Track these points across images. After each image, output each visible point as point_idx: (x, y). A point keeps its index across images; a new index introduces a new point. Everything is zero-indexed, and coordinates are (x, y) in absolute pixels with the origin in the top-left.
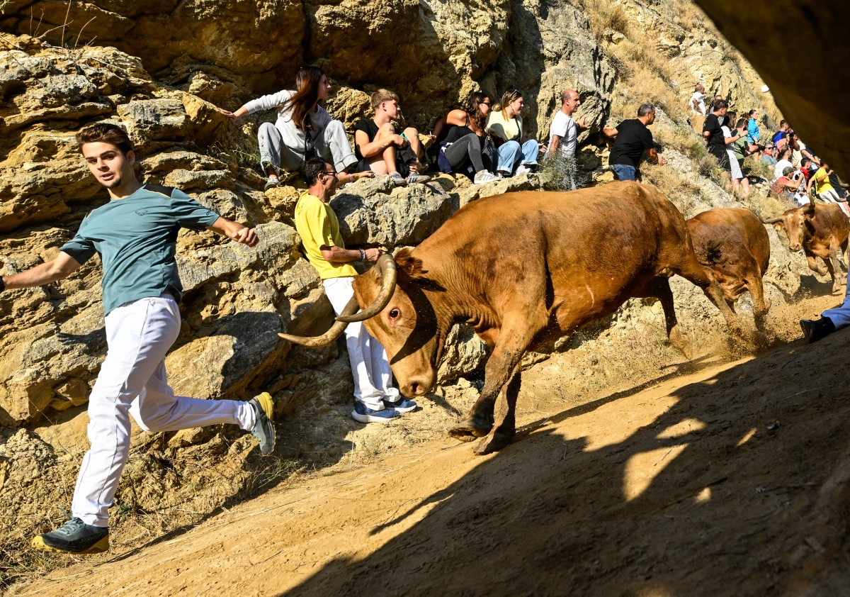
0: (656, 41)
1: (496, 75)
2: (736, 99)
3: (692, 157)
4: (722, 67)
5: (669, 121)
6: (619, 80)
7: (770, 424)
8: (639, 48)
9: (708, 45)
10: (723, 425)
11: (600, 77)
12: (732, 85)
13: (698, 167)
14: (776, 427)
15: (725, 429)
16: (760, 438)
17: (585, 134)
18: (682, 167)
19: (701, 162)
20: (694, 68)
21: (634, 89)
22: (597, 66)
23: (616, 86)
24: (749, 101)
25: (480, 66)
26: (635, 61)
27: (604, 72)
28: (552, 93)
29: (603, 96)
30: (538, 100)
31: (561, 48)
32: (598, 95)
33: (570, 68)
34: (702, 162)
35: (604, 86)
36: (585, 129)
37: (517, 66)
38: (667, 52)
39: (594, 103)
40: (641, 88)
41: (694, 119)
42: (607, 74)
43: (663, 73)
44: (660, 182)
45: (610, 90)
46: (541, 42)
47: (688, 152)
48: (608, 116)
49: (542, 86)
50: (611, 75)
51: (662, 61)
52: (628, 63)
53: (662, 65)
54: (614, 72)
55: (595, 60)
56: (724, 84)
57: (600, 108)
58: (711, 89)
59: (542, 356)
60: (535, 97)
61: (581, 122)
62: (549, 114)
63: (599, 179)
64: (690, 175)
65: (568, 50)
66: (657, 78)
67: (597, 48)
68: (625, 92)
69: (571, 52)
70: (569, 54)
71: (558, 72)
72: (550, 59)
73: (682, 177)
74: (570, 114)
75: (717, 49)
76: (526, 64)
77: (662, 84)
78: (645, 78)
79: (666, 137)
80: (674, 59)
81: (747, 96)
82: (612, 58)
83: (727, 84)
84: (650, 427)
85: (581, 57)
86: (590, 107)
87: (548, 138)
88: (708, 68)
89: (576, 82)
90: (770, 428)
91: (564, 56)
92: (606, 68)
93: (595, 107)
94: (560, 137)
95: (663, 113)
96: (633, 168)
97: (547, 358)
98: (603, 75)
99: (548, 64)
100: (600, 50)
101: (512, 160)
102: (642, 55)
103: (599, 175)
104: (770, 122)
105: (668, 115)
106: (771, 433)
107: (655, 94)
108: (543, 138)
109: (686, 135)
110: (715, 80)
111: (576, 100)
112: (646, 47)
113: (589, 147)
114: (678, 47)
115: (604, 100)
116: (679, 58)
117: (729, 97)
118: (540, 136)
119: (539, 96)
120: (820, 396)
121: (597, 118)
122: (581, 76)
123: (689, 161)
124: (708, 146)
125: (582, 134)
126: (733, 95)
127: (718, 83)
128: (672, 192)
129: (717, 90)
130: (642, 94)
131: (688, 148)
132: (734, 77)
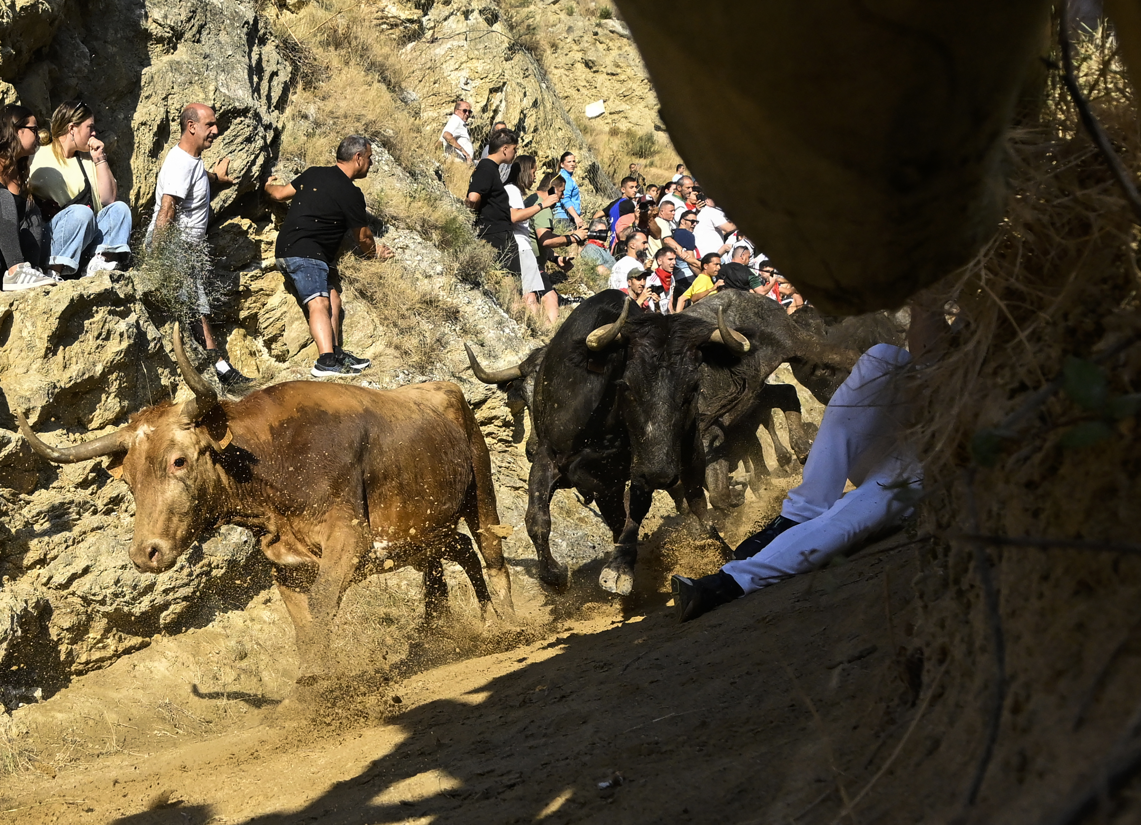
0: (374, 9)
1: (50, 72)
2: (535, 130)
3: (444, 245)
4: (508, 65)
5: (399, 171)
6: (300, 86)
7: (604, 778)
8: (342, 22)
9: (481, 19)
10: (505, 780)
11: (260, 79)
12: (527, 102)
13: (456, 265)
14: (616, 783)
15: (511, 786)
16: (583, 805)
17: (229, 195)
18: (424, 265)
19: (461, 257)
20: (451, 65)
21: (330, 105)
22: (255, 57)
23: (292, 98)
24: (560, 134)
25: (19, 52)
26: (332, 48)
27: (268, 70)
28: (162, 110)
29: (266, 119)
30: (134, 124)
31: (183, 17)
32: (257, 116)
33: (200, 60)
34: (464, 257)
35: (269, 97)
36: (228, 184)
37: (92, 51)
38: (397, 33)
39: (247, 132)
40: (343, 104)
41: (449, 170)
42: (274, 74)
43: (387, 73)
44: (378, 295)
45: (281, 105)
46: (143, 6)
47: (435, 236)
48: (276, 158)
49: (144, 94)
50: (284, 76)
51: (386, 50)
52: (318, 52)
53: (387, 57)
54: (289, 69)
55: (250, 44)
56: (511, 98)
57: (260, 143)
58: (484, 110)
59: (137, 640)
60: (129, 119)
61: (220, 171)
62: (155, 152)
63: (254, 286)
64: (440, 281)
65: (196, 22)
66: (376, 85)
67: (256, 21)
68: (311, 110)
69: (202, 27)
70: (199, 32)
71: (175, 67)
72: (160, 40)
73: (424, 285)
74: (198, 152)
75: (497, 27)
76: (112, 49)
77: (387, 96)
78: (351, 84)
79: (394, 202)
80: (410, 46)
81: (558, 123)
82: (285, 42)
83: (517, 99)
84: (355, 782)
85: (223, 37)
86: (240, 139)
87: (152, 201)
88: (479, 66)
89: (212, 88)
90: (603, 784)
91: (188, 35)
92: (273, 61)
93: (249, 140)
94: (176, 199)
95: (386, 156)
96: (325, 265)
97: (144, 646)
98: (266, 76)
99: (155, 50)
100: (261, 24)
101: (77, 243)
102: (346, 36)
103: (255, 278)
104: (603, 179)
105: (398, 160)
106: (606, 795)
107: (370, 117)
108: (142, 201)
109: (432, 201)
110: (494, 91)
111: (210, 124)
112: (354, 20)
113: (237, 220)
114: (419, 22)
115: (268, 127)
116: (422, 44)
117: (520, 127)
118: (138, 197)
119: (136, 116)
120: (704, 724)
121: (253, 162)
122: (222, 77)
123: (437, 254)
124: (476, 224)
125: (223, 194)
126: (529, 123)
127: (499, 96)
128: (403, 317)
129: (496, 112)
130: (346, 117)
131: (436, 228)
132: (531, 85)
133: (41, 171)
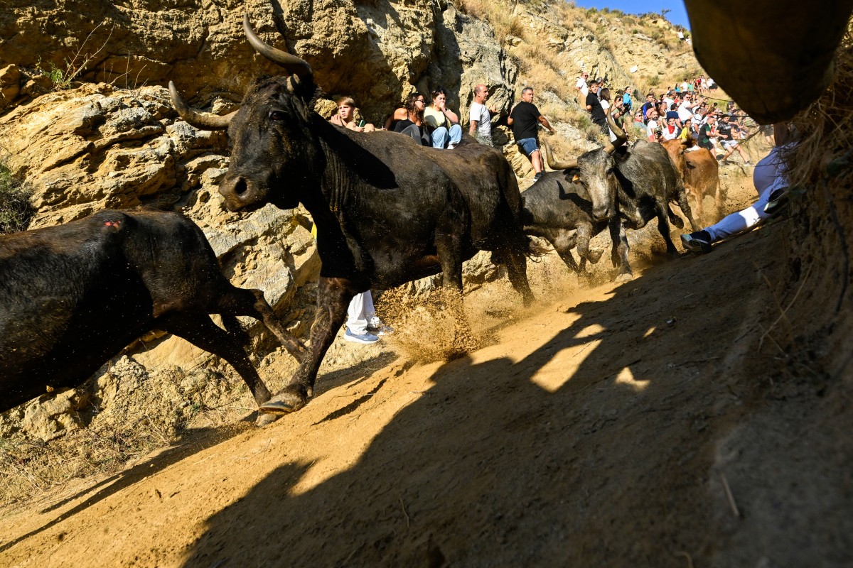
0: (545, 41)
1: (428, 79)
2: (612, 80)
3: (580, 127)
4: (599, 56)
5: (560, 101)
6: (520, 73)
7: (668, 320)
8: (534, 48)
9: (587, 40)
10: (628, 324)
11: (505, 73)
12: (608, 69)
13: (586, 134)
14: (674, 321)
15: (631, 326)
16: (661, 330)
17: (497, 118)
18: (573, 136)
19: (587, 131)
20: (577, 59)
21: (532, 79)
22: (502, 65)
23: (517, 78)
24: (622, 80)
25: (416, 74)
26: (531, 58)
27: (508, 69)
28: (470, 89)
29: (509, 87)
30: (460, 95)
31: (475, 53)
32: (505, 87)
33: (482, 68)
34: (588, 130)
35: (509, 79)
36: (496, 114)
37: (443, 70)
38: (555, 49)
39: (502, 93)
40: (537, 78)
41: (579, 99)
42: (510, 70)
43: (553, 65)
44: (556, 149)
45: (514, 82)
46: (459, 51)
47: (577, 124)
48: (513, 102)
49: (462, 83)
50: (514, 71)
51: (552, 56)
52: (526, 60)
53: (552, 59)
54: (516, 67)
55: (500, 60)
56: (601, 68)
57: (507, 97)
58: (591, 74)
59: (477, 285)
60: (457, 93)
61: (493, 109)
62: (468, 104)
63: (509, 151)
64: (581, 141)
65: (479, 54)
66: (549, 70)
67: (502, 51)
68: (525, 82)
69: (482, 56)
70: (481, 58)
71: (473, 72)
72: (467, 63)
73: (574, 143)
74: (484, 103)
75: (594, 42)
76: (449, 68)
77: (554, 73)
78: (539, 70)
79: (560, 113)
80: (561, 53)
81: (621, 76)
82: (513, 58)
83: (604, 69)
84: (569, 329)
85: (490, 59)
86: (499, 96)
87: (469, 123)
88: (588, 58)
89: (487, 78)
90: (669, 322)
91: (477, 60)
92: (509, 66)
93: (503, 96)
94: (476, 121)
95: (555, 96)
96: (534, 139)
97: (480, 287)
98: (507, 71)
99: (465, 67)
100: (504, 52)
101: (442, 141)
102: (536, 53)
103: (509, 147)
104: (640, 95)
105: (560, 97)
106: (671, 325)
107: (548, 82)
108: (465, 124)
109: (574, 111)
110: (594, 67)
111: (485, 92)
112: (539, 46)
113: (501, 127)
114: (563, 44)
115: (509, 90)
116: (564, 53)
117: (606, 79)
118: (463, 123)
119: (460, 92)
120: (706, 297)
121: (505, 104)
122: (491, 74)
123: (578, 131)
124: (592, 117)
125: (495, 118)
126: (609, 77)
127: (596, 68)
128: (567, 156)
129: (596, 74)
130: (538, 83)
131: (576, 121)
132: (609, 63)
133: (428, 117)
